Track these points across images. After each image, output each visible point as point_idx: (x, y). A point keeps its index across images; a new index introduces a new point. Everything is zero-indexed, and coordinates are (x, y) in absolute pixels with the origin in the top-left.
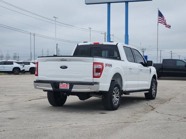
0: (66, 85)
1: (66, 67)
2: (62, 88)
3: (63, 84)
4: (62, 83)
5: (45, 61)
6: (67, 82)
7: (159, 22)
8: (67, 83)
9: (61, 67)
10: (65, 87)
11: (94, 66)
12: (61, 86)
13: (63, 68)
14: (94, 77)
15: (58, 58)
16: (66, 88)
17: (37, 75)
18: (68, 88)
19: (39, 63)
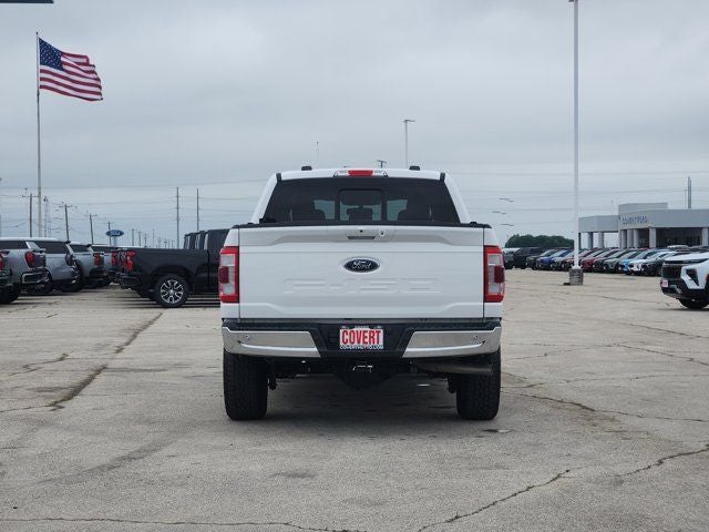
0: (367, 334)
1: (370, 266)
2: (349, 346)
3: (355, 329)
4: (352, 326)
5: (274, 243)
7: (42, 87)
8: (372, 326)
9: (350, 266)
10: (367, 340)
11: (489, 260)
12: (347, 337)
13: (357, 270)
14: (488, 298)
15: (322, 231)
16: (369, 346)
17: (235, 298)
18: (380, 345)
19: (241, 250)
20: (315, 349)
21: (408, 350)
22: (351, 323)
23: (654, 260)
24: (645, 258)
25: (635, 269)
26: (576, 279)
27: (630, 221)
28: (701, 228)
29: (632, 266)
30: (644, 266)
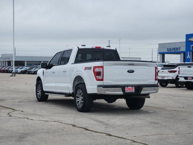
1: (133, 72)
2: (127, 91)
3: (128, 87)
5: (112, 65)
6: (132, 86)
9: (128, 72)
11: (156, 70)
12: (127, 89)
14: (156, 80)
16: (131, 91)
17: (102, 80)
18: (134, 91)
19: (104, 67)
20: (122, 93)
21: (142, 92)
22: (128, 86)
23: (23, 70)
24: (21, 69)
25: (19, 72)
26: (14, 75)
27: (5, 59)
28: (25, 61)
29: (18, 71)
30: (21, 71)
